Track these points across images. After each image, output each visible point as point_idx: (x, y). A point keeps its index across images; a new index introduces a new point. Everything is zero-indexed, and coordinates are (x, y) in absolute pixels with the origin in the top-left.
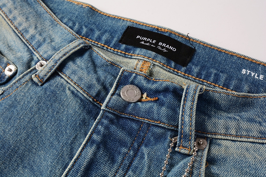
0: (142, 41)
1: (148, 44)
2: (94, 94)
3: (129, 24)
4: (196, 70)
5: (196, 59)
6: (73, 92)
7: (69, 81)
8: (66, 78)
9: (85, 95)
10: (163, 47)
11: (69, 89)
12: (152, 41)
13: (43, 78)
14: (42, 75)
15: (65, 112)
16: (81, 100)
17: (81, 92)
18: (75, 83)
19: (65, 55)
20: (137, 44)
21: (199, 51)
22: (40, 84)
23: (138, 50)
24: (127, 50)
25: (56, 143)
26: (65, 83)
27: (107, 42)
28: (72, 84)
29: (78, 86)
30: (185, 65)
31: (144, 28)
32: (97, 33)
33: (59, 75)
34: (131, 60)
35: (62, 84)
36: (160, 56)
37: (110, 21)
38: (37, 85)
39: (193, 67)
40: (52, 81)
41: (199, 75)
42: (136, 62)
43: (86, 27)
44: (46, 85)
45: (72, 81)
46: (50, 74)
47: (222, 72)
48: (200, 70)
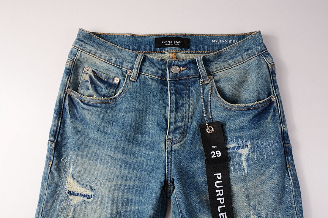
0: (166, 43)
1: (169, 44)
2: (160, 76)
3: (155, 37)
4: (194, 48)
5: (192, 44)
6: (151, 79)
7: (147, 75)
8: (145, 74)
9: (157, 78)
10: (176, 43)
11: (149, 78)
12: (170, 42)
13: (136, 78)
14: (134, 76)
15: (153, 88)
16: (156, 80)
17: (155, 77)
18: (150, 74)
19: (139, 64)
20: (164, 46)
21: (191, 39)
22: (136, 81)
23: (166, 49)
24: (161, 50)
25: (156, 101)
26: (146, 76)
27: (150, 50)
28: (149, 75)
29: (152, 75)
30: (188, 48)
31: (163, 37)
32: (143, 47)
33: (141, 74)
34: (165, 54)
35: (145, 77)
36: (177, 48)
37: (145, 39)
38: (134, 82)
39: (193, 47)
40: (140, 78)
41: (196, 50)
42: (168, 54)
43: (135, 46)
44: (138, 80)
45: (148, 74)
46: (137, 75)
47: (204, 45)
48: (196, 48)
